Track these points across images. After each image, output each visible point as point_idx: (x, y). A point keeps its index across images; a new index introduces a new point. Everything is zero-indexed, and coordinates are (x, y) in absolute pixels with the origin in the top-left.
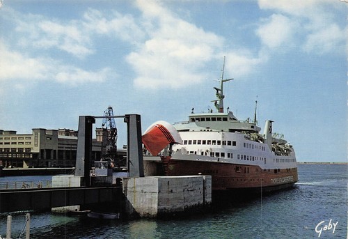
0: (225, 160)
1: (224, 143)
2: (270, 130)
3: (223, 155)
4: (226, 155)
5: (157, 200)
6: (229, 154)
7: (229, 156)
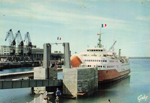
0: (102, 69)
1: (102, 61)
2: (120, 53)
3: (101, 67)
4: (103, 67)
5: (77, 78)
6: (104, 66)
7: (104, 67)
